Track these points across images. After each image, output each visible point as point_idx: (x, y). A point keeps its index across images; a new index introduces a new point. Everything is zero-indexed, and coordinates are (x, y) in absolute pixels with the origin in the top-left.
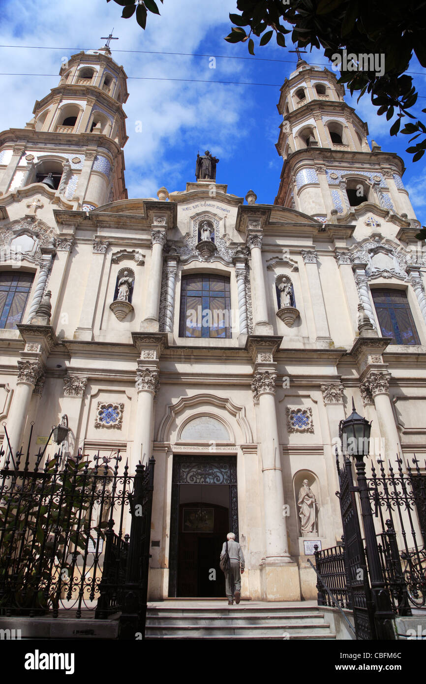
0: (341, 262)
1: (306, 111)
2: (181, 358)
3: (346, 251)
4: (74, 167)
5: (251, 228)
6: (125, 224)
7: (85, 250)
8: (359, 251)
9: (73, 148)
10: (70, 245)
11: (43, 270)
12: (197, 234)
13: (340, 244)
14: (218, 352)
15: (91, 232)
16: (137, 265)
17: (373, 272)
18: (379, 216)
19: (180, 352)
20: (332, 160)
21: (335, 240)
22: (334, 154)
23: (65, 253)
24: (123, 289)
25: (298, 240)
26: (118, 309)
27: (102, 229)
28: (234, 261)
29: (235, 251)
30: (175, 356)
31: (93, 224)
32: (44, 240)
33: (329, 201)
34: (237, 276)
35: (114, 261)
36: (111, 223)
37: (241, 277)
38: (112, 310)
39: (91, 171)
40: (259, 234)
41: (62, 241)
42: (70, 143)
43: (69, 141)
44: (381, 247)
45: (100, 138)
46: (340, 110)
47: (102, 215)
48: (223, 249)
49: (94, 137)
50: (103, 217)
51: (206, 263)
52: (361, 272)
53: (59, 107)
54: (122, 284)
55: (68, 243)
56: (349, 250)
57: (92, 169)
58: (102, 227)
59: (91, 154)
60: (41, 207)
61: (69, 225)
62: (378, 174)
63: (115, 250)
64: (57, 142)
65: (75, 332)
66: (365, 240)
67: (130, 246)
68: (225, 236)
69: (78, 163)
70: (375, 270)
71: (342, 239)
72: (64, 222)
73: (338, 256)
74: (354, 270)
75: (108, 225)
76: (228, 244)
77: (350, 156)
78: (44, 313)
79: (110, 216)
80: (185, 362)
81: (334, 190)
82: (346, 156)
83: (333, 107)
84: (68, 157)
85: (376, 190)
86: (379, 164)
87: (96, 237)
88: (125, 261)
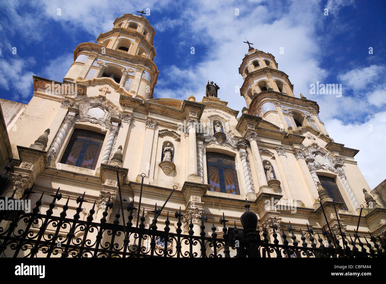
0: (299, 157)
1: (262, 72)
2: (212, 205)
3: (301, 151)
4: (129, 74)
5: (249, 128)
6: (167, 113)
7: (140, 125)
8: (307, 152)
9: (128, 62)
10: (130, 120)
11: (112, 132)
12: (213, 128)
13: (297, 147)
14: (237, 203)
15: (143, 115)
16: (175, 140)
17: (317, 165)
18: (314, 134)
19: (212, 200)
20: (282, 100)
21: (294, 144)
22: (283, 97)
23: (128, 124)
24: (167, 155)
25: (273, 141)
26: (164, 167)
27: (152, 114)
28: (238, 147)
29: (237, 141)
30: (208, 203)
31: (145, 110)
32: (111, 113)
33: (285, 122)
34: (241, 157)
35: (160, 135)
36: (158, 111)
37: (244, 158)
38: (161, 167)
39: (141, 79)
40: (255, 133)
41: (125, 116)
42: (126, 60)
43: (126, 58)
44: (319, 151)
45: (147, 61)
46: (281, 75)
47: (154, 105)
48: (229, 139)
49: (143, 59)
50: (153, 106)
51: (220, 146)
52: (311, 164)
53: (118, 39)
54: (166, 151)
55: (130, 118)
56: (302, 151)
57: (141, 77)
58: (151, 112)
59: (140, 69)
60: (109, 93)
61: (130, 107)
62: (308, 112)
63: (161, 128)
64: (118, 57)
65: (137, 177)
66: (309, 147)
67: (170, 127)
68: (230, 131)
69: (132, 72)
70: (318, 164)
71: (297, 144)
72: (126, 105)
73: (296, 153)
74: (307, 163)
75: (155, 112)
76: (232, 137)
77: (292, 99)
78: (119, 160)
79: (159, 106)
80: (215, 208)
81: (286, 117)
82: (290, 99)
83: (277, 73)
84: (125, 67)
85: (308, 120)
86: (307, 107)
87: (148, 118)
88: (167, 136)
